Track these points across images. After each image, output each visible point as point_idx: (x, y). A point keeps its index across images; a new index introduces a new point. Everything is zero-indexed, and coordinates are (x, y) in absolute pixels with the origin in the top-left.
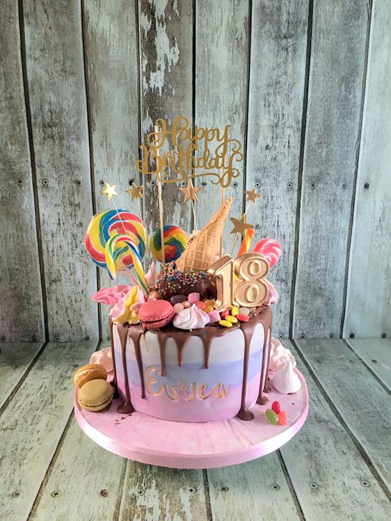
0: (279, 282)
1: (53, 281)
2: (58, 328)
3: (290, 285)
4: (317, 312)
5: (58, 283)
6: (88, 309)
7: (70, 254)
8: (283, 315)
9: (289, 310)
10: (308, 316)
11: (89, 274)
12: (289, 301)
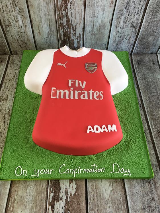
0: (132, 28)
1: (7, 26)
2: (15, 49)
3: (137, 29)
4: (148, 44)
5: (10, 27)
6: (29, 41)
7: (13, 10)
8: (130, 45)
9: (134, 42)
10: (143, 45)
11: (26, 22)
12: (135, 38)
